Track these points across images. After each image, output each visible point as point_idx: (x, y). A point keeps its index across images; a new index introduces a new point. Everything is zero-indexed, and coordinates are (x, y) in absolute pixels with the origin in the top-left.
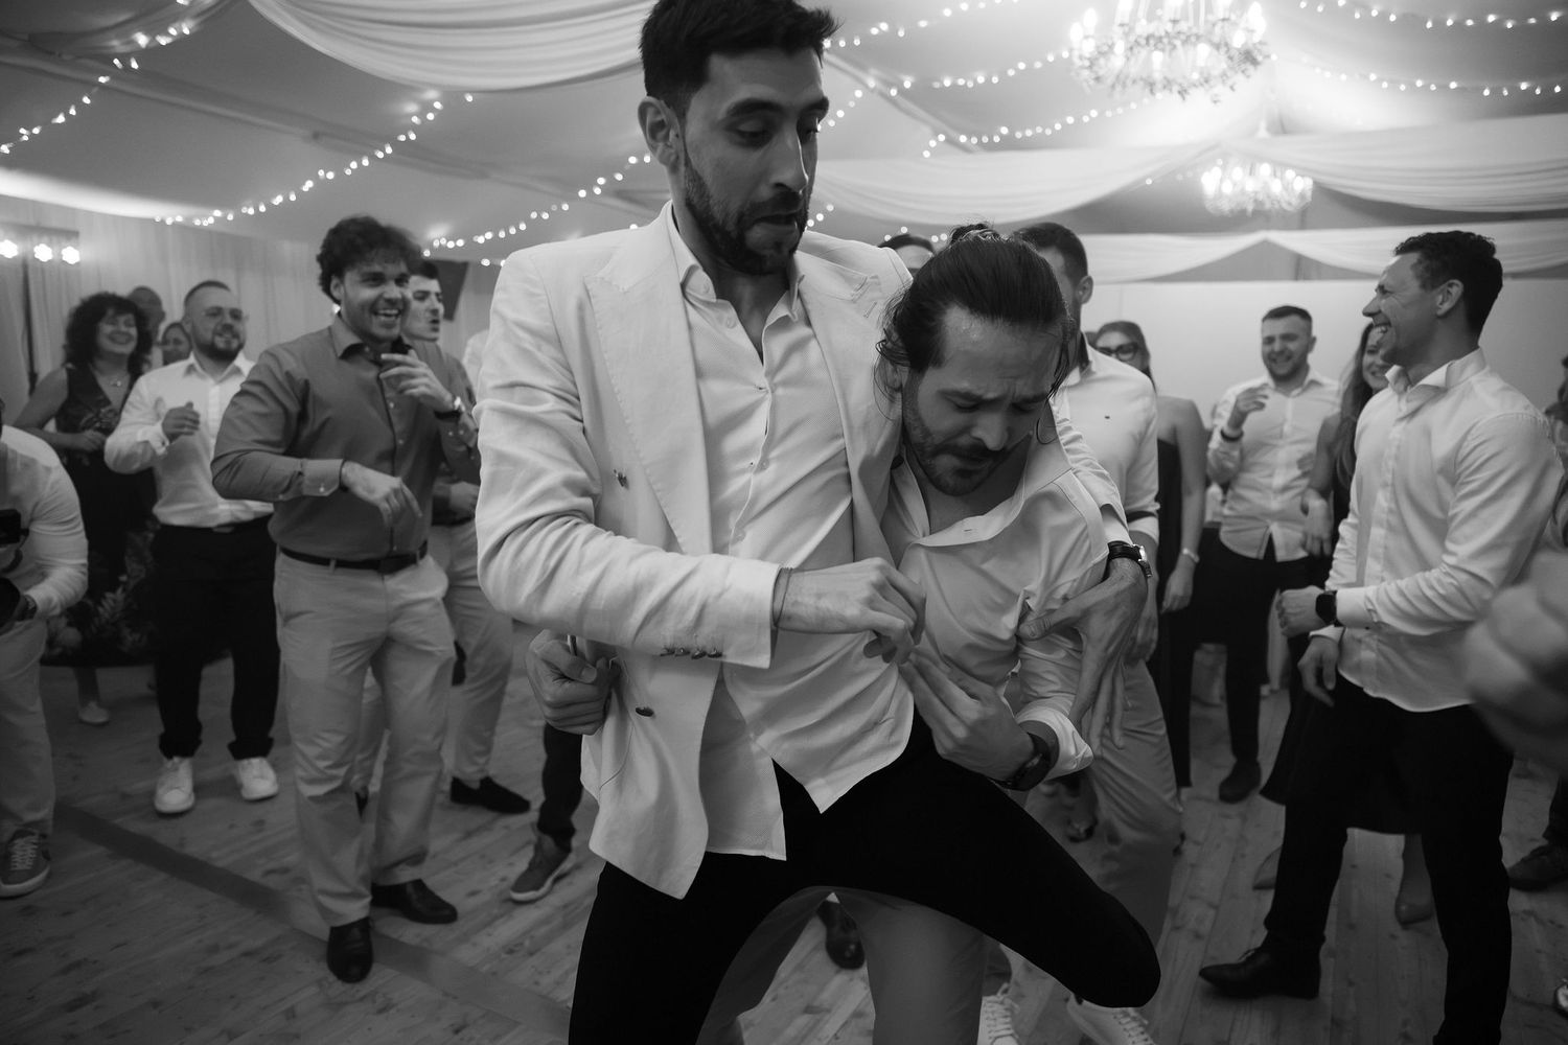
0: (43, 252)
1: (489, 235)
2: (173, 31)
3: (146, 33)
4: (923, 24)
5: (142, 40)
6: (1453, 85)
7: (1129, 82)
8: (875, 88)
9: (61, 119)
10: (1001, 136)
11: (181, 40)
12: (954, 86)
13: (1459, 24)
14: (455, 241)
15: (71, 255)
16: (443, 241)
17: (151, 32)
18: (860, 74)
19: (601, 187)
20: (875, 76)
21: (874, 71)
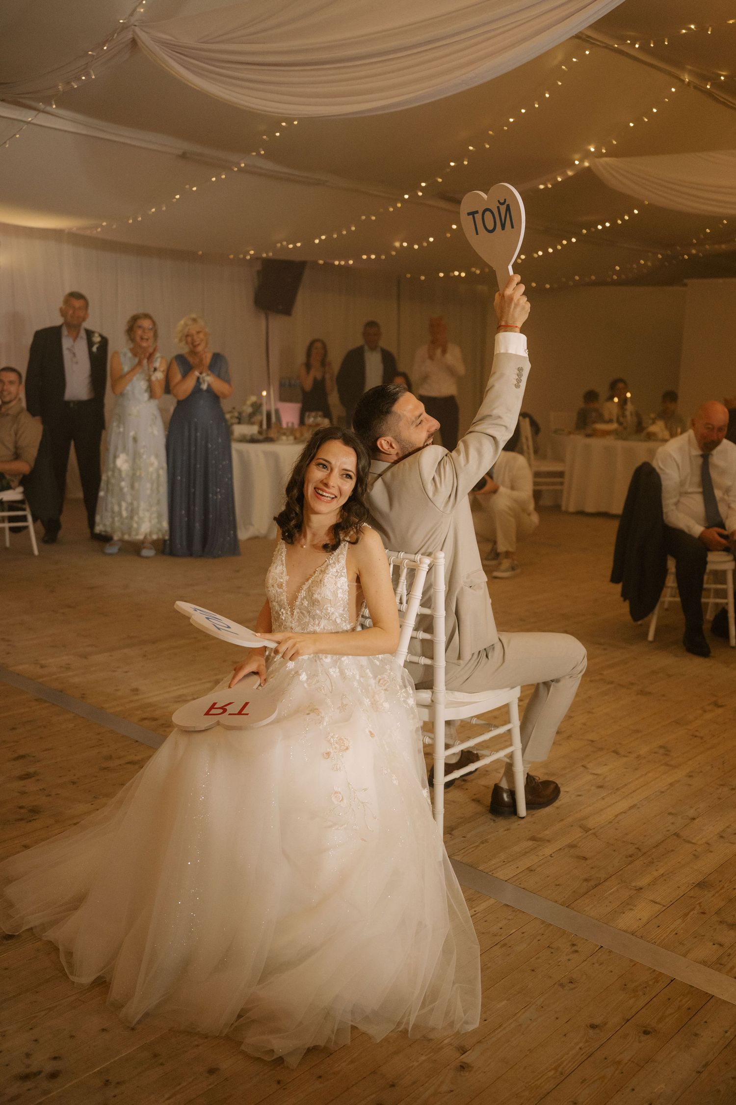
1: (323, 237)
3: (62, 82)
5: (61, 86)
8: (689, 84)
11: (89, 83)
14: (294, 243)
16: (285, 243)
17: (67, 81)
18: (677, 72)
19: (422, 189)
20: (690, 72)
21: (689, 67)
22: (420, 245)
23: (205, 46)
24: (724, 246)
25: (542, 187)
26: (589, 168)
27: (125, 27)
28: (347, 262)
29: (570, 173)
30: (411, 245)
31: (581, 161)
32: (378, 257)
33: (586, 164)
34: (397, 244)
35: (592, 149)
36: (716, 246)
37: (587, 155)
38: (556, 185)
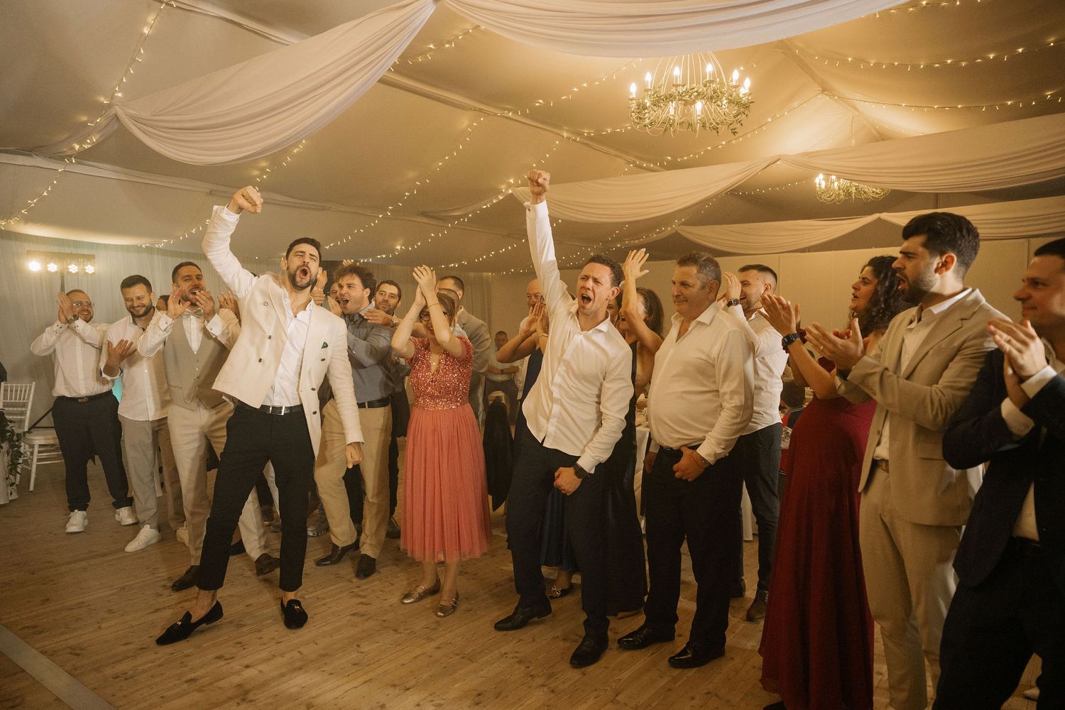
0: (73, 268)
1: (332, 244)
2: (89, 141)
3: (78, 144)
4: (564, 98)
5: (77, 147)
6: (959, 106)
7: (676, 124)
8: (568, 138)
9: (45, 194)
10: (668, 162)
11: (96, 147)
12: (614, 133)
13: (929, 67)
15: (90, 269)
17: (80, 143)
18: (557, 131)
19: (391, 211)
20: (567, 131)
21: (566, 128)
22: (413, 247)
23: (158, 118)
24: (636, 242)
25: (485, 207)
26: (512, 194)
27: (110, 106)
28: (368, 260)
29: (501, 198)
30: (407, 248)
31: (507, 189)
32: (387, 257)
33: (510, 192)
34: (399, 247)
35: (512, 181)
36: (632, 242)
37: (510, 186)
38: (493, 205)
